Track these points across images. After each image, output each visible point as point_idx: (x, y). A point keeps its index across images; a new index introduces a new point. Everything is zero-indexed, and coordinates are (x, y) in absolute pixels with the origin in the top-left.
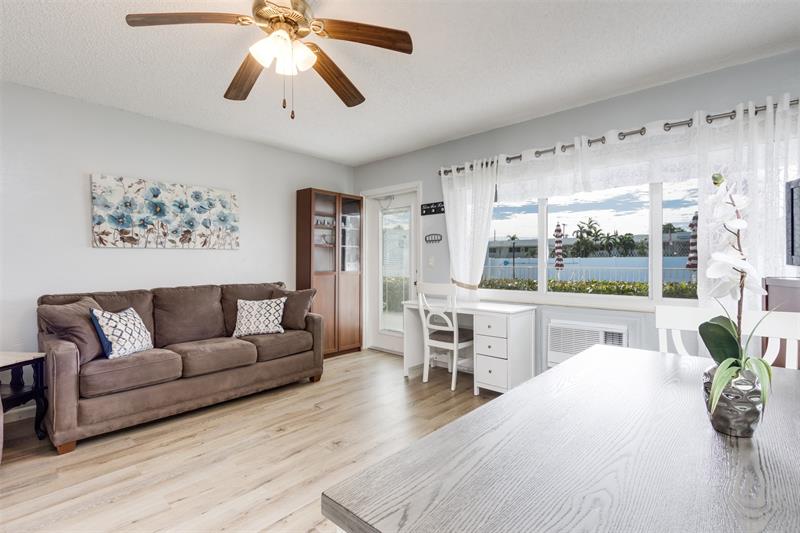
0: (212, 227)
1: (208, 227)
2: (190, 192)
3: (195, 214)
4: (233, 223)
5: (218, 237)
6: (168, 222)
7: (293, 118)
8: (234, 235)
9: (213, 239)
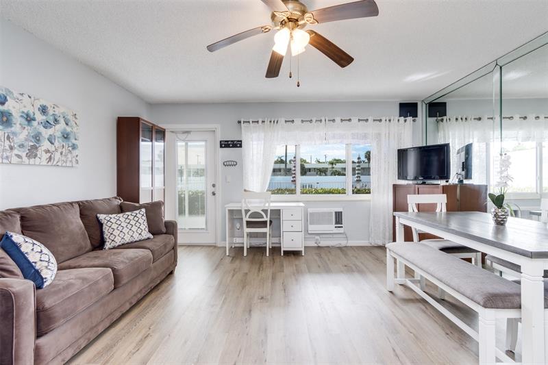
0: (57, 144)
1: (52, 143)
2: (38, 105)
3: (42, 129)
4: (74, 141)
5: (61, 154)
6: (14, 134)
7: (298, 86)
8: (75, 152)
9: (57, 156)
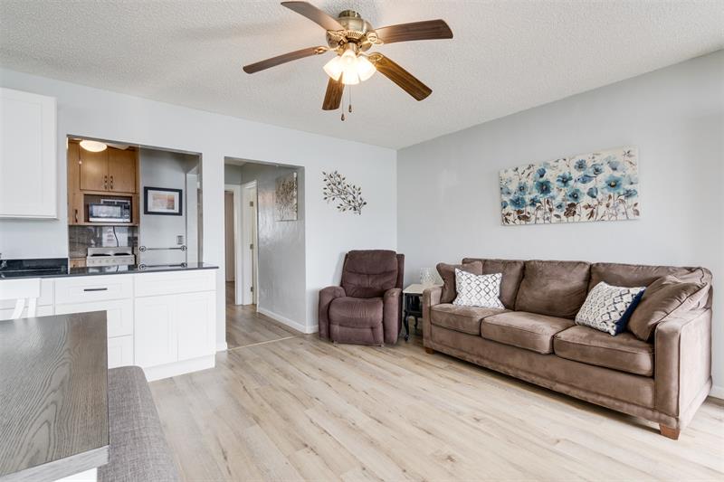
0: (600, 196)
1: (594, 197)
2: (573, 163)
3: (580, 186)
4: (629, 187)
5: (608, 206)
6: (553, 198)
8: (630, 201)
9: (602, 209)
